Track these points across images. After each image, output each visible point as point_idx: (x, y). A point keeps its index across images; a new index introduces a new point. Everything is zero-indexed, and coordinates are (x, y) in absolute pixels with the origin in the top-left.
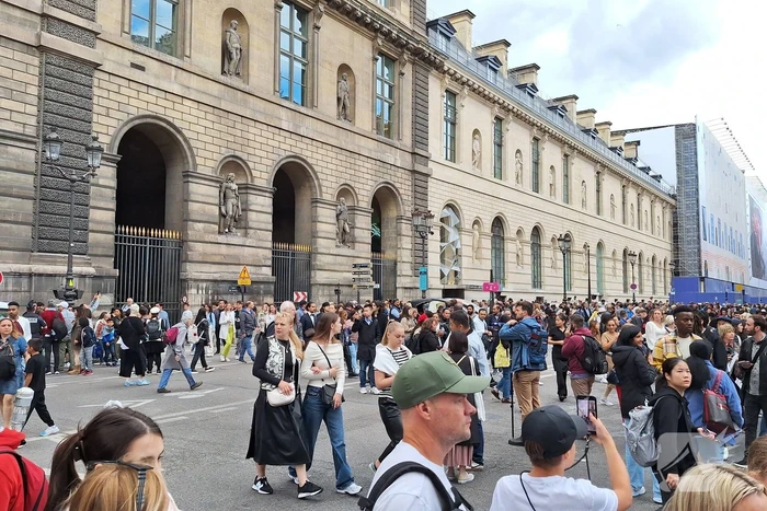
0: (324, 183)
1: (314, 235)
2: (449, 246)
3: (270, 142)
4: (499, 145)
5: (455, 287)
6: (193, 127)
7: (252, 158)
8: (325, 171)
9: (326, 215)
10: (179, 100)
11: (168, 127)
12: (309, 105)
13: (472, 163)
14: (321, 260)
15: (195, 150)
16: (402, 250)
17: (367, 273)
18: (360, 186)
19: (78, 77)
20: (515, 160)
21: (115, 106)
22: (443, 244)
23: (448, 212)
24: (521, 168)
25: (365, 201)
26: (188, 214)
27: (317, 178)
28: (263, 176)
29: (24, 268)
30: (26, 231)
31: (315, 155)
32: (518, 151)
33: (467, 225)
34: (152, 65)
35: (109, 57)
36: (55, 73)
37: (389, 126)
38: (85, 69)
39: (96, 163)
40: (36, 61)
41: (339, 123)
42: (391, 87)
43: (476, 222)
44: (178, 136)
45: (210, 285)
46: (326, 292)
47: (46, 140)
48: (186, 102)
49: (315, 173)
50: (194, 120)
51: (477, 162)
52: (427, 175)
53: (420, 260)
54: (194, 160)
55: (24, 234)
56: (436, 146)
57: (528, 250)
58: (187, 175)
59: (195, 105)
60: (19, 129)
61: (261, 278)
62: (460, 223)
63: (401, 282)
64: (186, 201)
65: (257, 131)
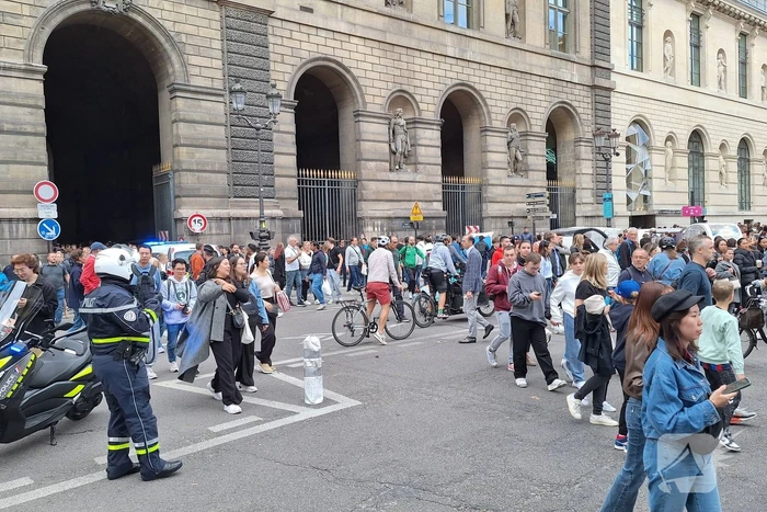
0: (494, 109)
1: (484, 167)
2: (637, 168)
3: (437, 72)
4: (696, 46)
5: (645, 213)
6: (361, 65)
7: (419, 91)
8: (495, 96)
9: (496, 143)
10: (345, 38)
11: (338, 68)
12: (475, 26)
13: (662, 70)
14: (492, 192)
15: (363, 88)
16: (581, 174)
17: (542, 203)
18: (533, 109)
19: (255, 27)
20: (717, 62)
21: (289, 52)
22: (629, 166)
23: (635, 130)
24: (725, 71)
25: (538, 124)
26: (361, 154)
27: (486, 105)
28: (430, 108)
29: (224, 213)
30: (222, 180)
31: (483, 81)
32: (721, 51)
33: (658, 141)
34: (319, 6)
35: (280, 3)
36: (234, 26)
37: (564, 39)
38: (259, 19)
39: (277, 110)
40: (217, 16)
41: (508, 42)
43: (669, 138)
44: (348, 76)
45: (385, 222)
46: (499, 225)
47: (231, 92)
48: (354, 40)
49: (484, 100)
50: (361, 57)
51: (669, 68)
52: (609, 90)
53: (603, 186)
54: (363, 99)
55: (221, 182)
56: (620, 55)
57: (734, 166)
58: (357, 115)
59: (361, 42)
60: (208, 83)
61: (432, 213)
62: (650, 141)
63: (581, 210)
64: (358, 140)
65: (423, 62)
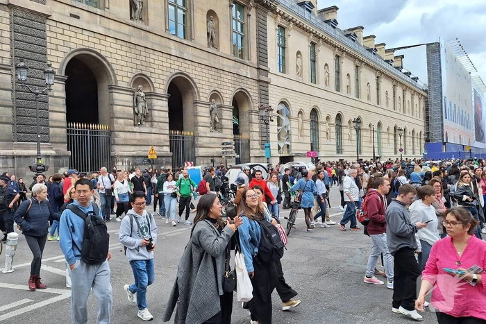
0: (201, 90)
1: (196, 125)
2: (283, 129)
3: (165, 64)
4: (314, 61)
5: (288, 155)
6: (113, 56)
7: (153, 75)
8: (201, 82)
9: (203, 111)
10: (103, 38)
11: (97, 56)
12: (189, 38)
13: (296, 73)
14: (201, 141)
15: (115, 71)
16: (253, 132)
17: (231, 148)
18: (224, 91)
19: (36, 24)
20: (324, 71)
21: (61, 43)
22: (279, 128)
23: (282, 107)
24: (328, 76)
25: (228, 101)
26: (113, 113)
27: (197, 87)
28: (161, 87)
29: (9, 152)
30: (9, 128)
31: (194, 72)
32: (326, 65)
33: (294, 114)
34: (84, 15)
35: (55, 10)
36: (20, 23)
37: (242, 50)
38: (39, 19)
39: (51, 82)
40: (7, 15)
41: (209, 50)
42: (242, 25)
43: (300, 113)
44: (104, 62)
45: (131, 159)
46: (205, 161)
47: (17, 68)
48: (108, 39)
49: (195, 84)
50: (114, 51)
51: (300, 73)
52: (268, 83)
53: (265, 139)
54: (115, 78)
55: (7, 130)
56: (273, 63)
57: (333, 129)
58: (111, 88)
59: (114, 41)
61: (163, 153)
62: (290, 114)
63: (253, 153)
64: (111, 105)
65: (156, 57)
